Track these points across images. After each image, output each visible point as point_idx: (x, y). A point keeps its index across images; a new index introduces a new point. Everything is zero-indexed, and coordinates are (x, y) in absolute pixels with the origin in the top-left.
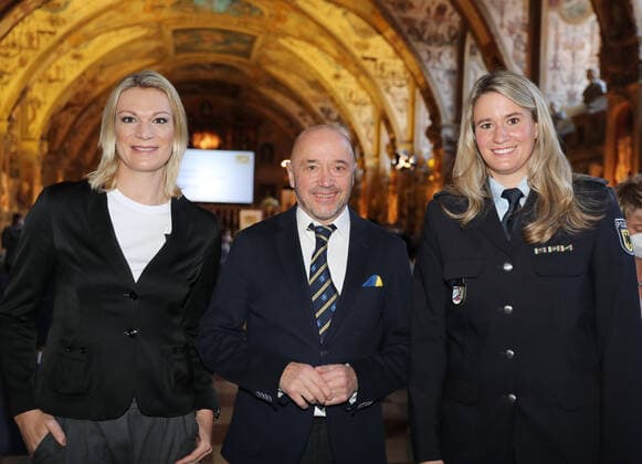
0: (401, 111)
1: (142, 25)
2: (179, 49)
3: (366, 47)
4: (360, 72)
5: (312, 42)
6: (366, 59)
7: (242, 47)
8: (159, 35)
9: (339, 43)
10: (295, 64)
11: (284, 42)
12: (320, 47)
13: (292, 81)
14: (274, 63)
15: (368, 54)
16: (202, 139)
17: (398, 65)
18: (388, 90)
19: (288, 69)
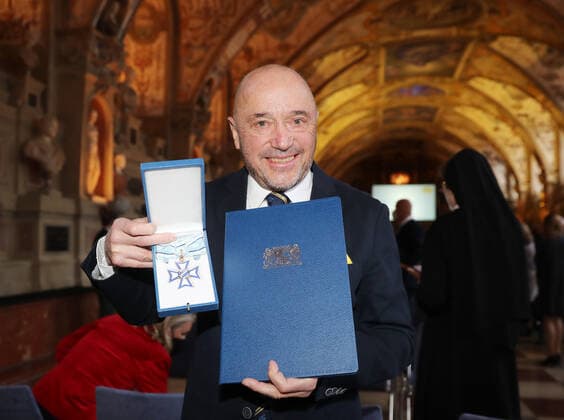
0: (549, 149)
1: (367, 109)
2: (386, 121)
3: (520, 107)
4: (515, 125)
5: (478, 107)
6: (520, 115)
7: (427, 115)
8: (375, 114)
9: (499, 107)
10: (466, 124)
11: (458, 110)
12: (485, 111)
13: (462, 134)
14: (451, 124)
15: (522, 111)
16: (397, 177)
17: (545, 117)
18: (538, 135)
19: (460, 127)
